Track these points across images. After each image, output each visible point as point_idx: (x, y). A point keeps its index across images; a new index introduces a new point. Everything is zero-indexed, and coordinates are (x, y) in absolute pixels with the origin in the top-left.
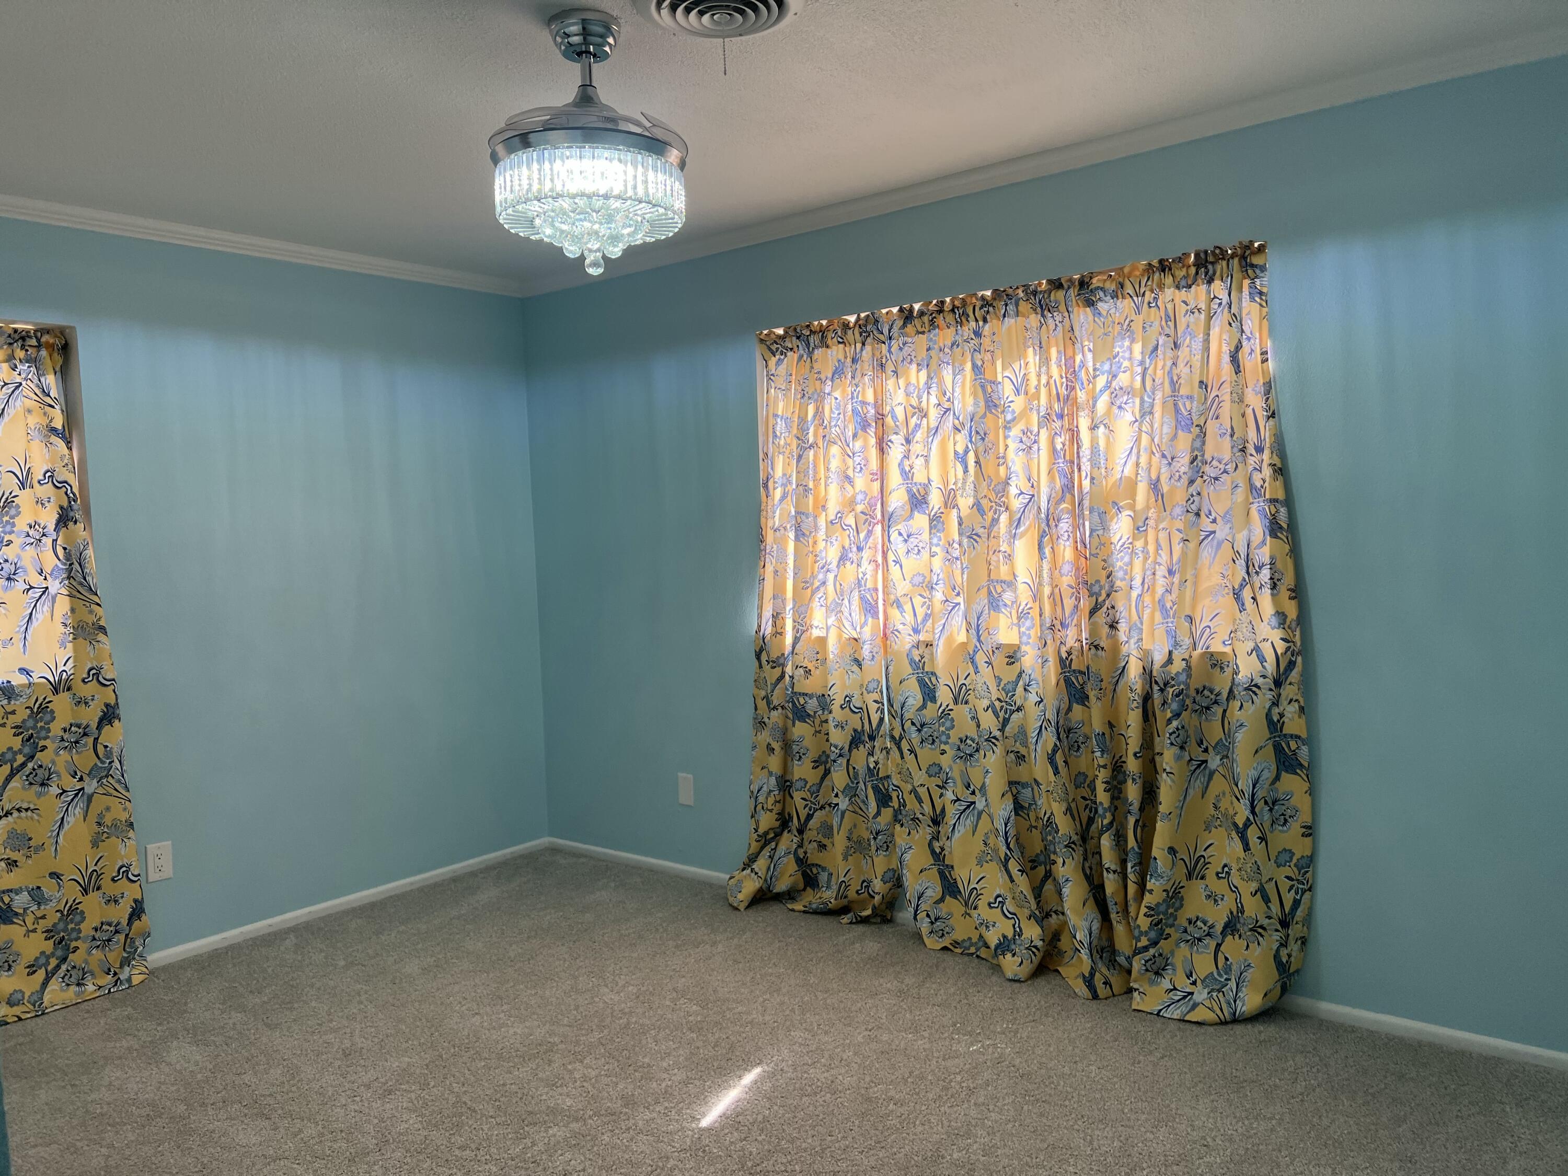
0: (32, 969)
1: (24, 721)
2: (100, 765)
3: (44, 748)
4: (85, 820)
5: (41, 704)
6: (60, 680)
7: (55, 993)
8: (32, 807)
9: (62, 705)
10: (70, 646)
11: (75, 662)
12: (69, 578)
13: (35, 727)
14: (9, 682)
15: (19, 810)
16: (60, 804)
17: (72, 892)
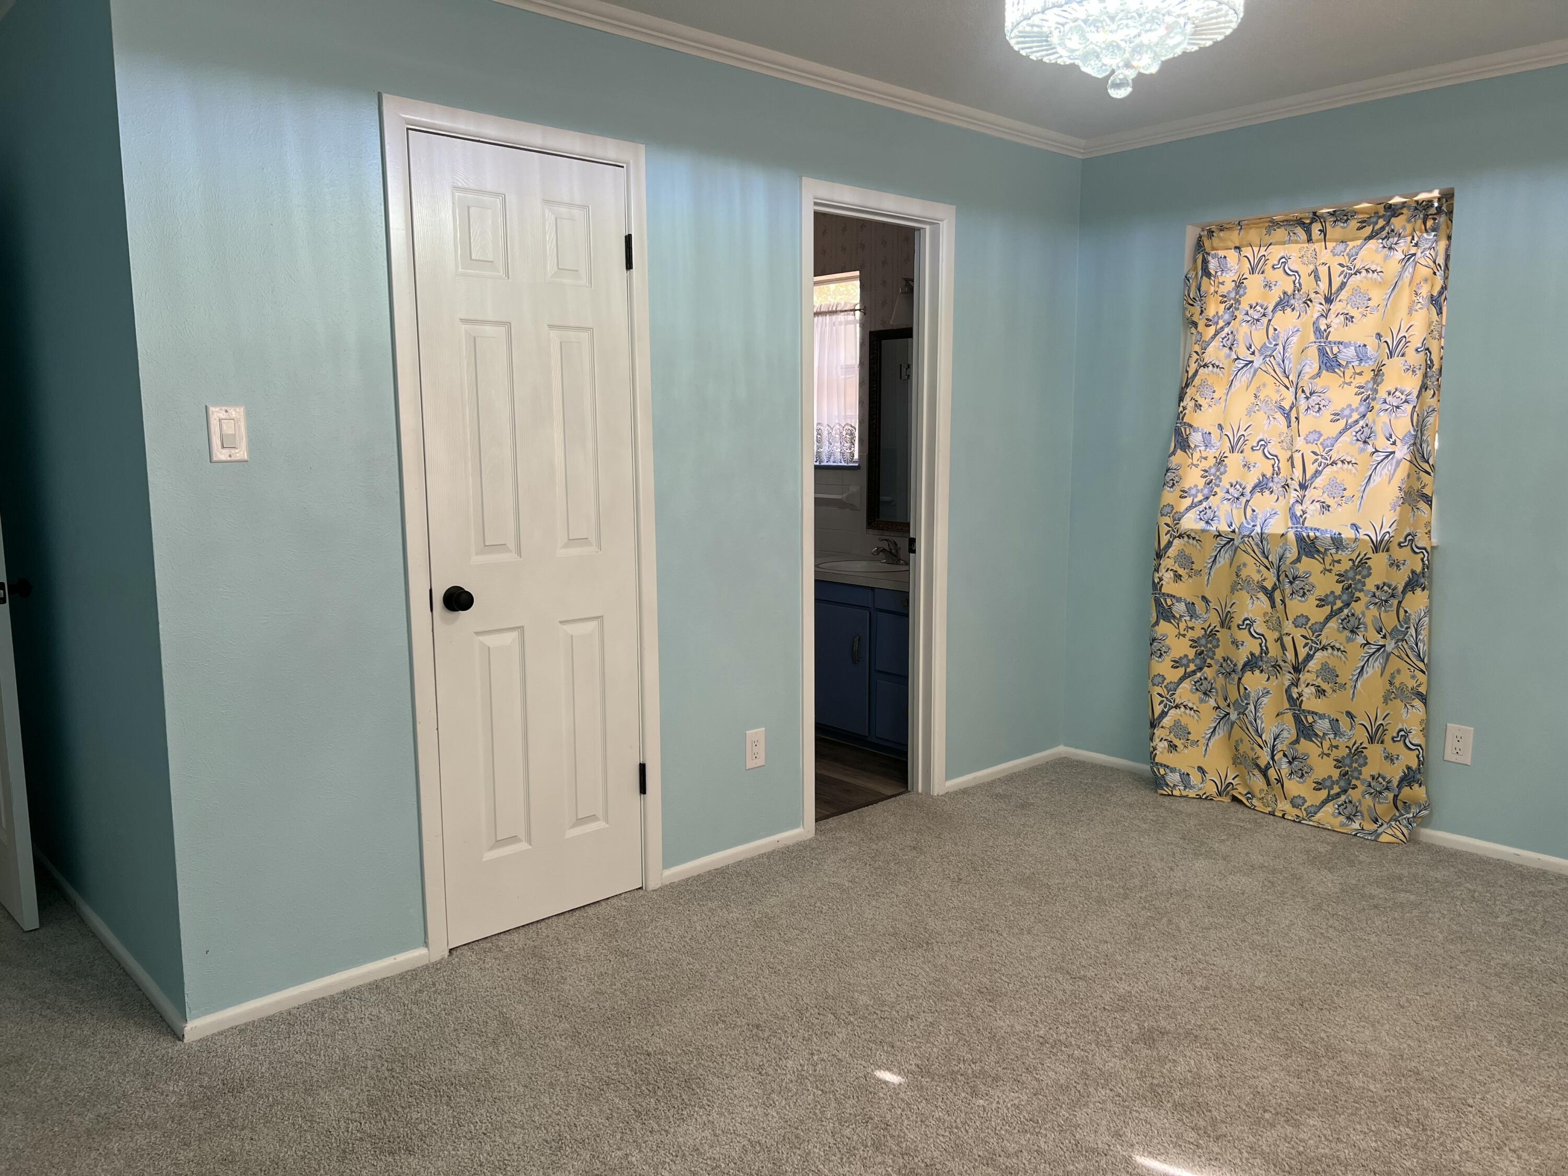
0: (1319, 785)
1: (1346, 571)
2: (1399, 627)
3: (1358, 599)
4: (1381, 675)
5: (1362, 559)
6: (1382, 541)
7: (1328, 815)
8: (1342, 649)
9: (1379, 562)
10: (1398, 508)
11: (1397, 525)
12: (1414, 444)
13: (1353, 579)
14: (1340, 534)
15: (1333, 648)
16: (1363, 653)
17: (1361, 737)
